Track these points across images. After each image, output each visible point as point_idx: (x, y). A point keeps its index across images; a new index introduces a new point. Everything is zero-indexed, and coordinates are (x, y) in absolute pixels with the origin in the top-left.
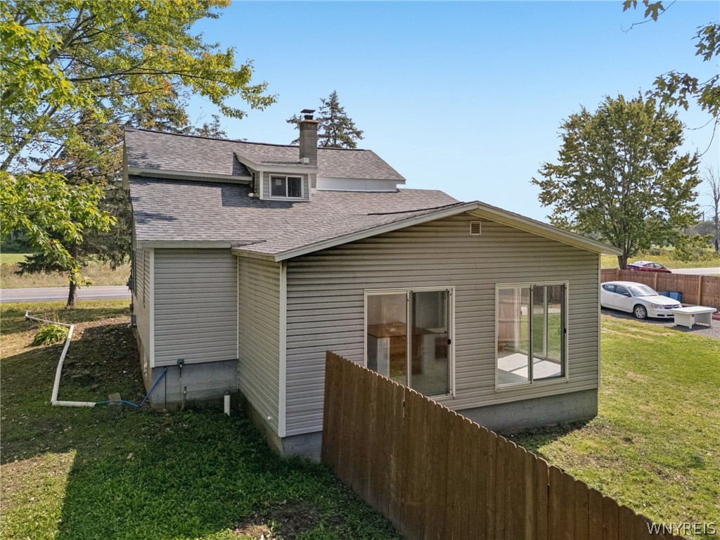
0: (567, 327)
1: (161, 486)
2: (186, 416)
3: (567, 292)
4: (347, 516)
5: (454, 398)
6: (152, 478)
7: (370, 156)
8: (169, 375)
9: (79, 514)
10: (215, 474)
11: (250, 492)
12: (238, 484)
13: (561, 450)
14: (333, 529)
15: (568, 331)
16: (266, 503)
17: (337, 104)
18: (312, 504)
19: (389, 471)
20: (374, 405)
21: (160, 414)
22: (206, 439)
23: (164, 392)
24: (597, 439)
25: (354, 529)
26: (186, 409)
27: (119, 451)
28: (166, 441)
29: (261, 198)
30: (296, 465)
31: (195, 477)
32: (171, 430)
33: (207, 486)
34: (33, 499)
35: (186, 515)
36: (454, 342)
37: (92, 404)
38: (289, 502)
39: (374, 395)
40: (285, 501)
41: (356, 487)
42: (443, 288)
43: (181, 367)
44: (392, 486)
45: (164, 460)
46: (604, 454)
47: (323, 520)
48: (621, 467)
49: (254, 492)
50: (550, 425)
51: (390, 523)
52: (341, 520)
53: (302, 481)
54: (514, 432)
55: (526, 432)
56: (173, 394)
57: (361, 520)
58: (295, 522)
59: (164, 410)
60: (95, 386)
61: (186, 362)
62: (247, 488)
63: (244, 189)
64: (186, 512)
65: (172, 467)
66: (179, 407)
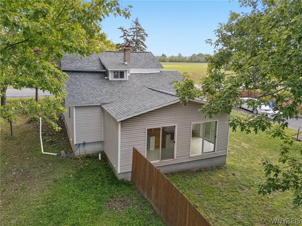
0: (217, 135)
1: (82, 188)
2: (87, 161)
3: (218, 123)
4: (139, 202)
5: (175, 160)
6: (79, 185)
7: (151, 55)
8: (80, 147)
9: (60, 197)
10: (98, 184)
11: (109, 192)
12: (106, 189)
13: (210, 178)
14: (135, 207)
15: (217, 137)
16: (115, 196)
17: (138, 23)
18: (128, 198)
19: (152, 191)
20: (148, 170)
21: (78, 159)
22: (94, 170)
23: (79, 152)
24: (223, 174)
25: (141, 207)
26: (86, 158)
27: (67, 174)
28: (82, 170)
29: (110, 79)
30: (123, 182)
31: (92, 185)
32: (82, 166)
33: (96, 189)
34: (45, 191)
35: (91, 199)
36: (176, 142)
37: (56, 154)
38: (121, 196)
39: (148, 167)
40: (120, 196)
41: (142, 192)
42: (173, 125)
43: (84, 144)
44: (152, 195)
45: (82, 178)
46: (224, 180)
47: (132, 204)
48: (229, 185)
49: (111, 192)
50: (208, 167)
51: (151, 205)
52: (137, 204)
53: (125, 189)
54: (195, 170)
55: (200, 171)
56: (82, 152)
57: (143, 204)
58: (124, 204)
59: (79, 158)
60: (54, 145)
61: (86, 142)
62: (109, 190)
63: (104, 75)
64: (91, 198)
65: (85, 181)
66: (84, 157)
